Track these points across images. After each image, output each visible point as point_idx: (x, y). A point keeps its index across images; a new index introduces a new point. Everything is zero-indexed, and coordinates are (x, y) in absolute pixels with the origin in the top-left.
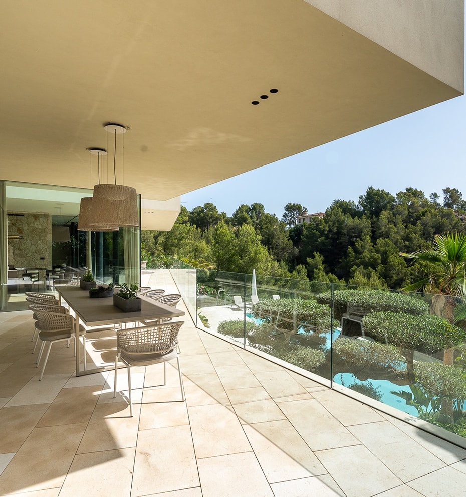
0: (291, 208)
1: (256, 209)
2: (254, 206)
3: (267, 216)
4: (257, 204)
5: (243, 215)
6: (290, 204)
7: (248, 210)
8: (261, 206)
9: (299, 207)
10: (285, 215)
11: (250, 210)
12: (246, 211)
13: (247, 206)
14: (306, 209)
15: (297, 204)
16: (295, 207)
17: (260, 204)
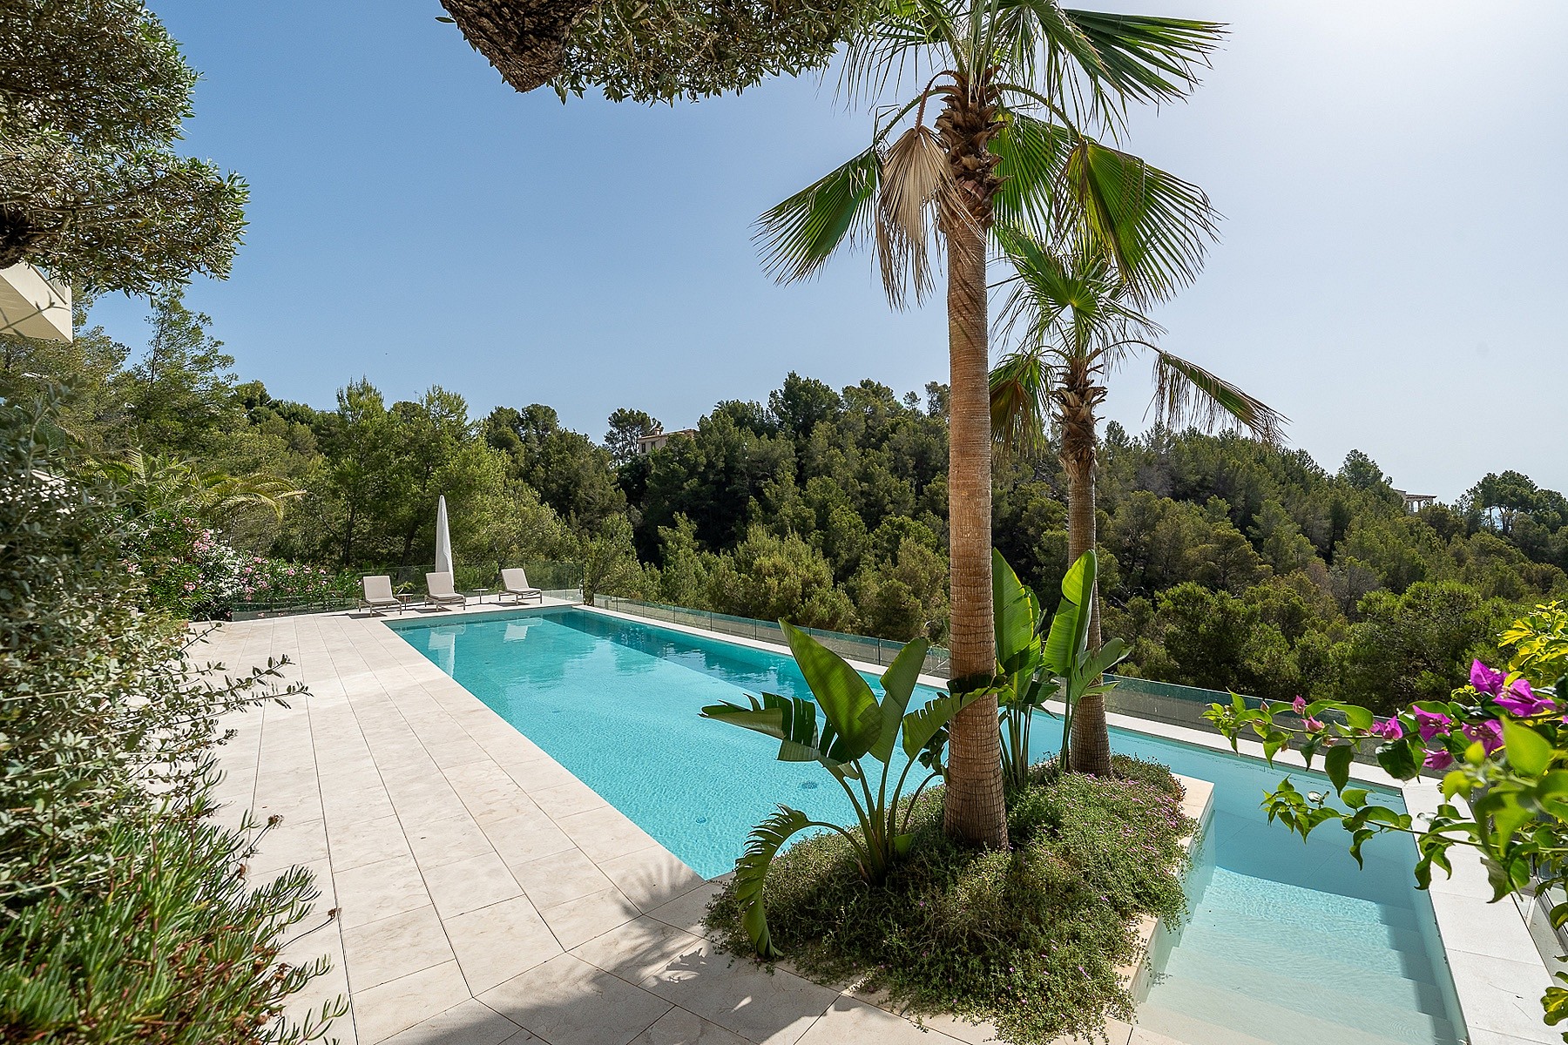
0: (624, 421)
1: (539, 418)
2: (530, 412)
3: (562, 436)
4: (541, 407)
5: (502, 433)
6: (622, 411)
7: (516, 422)
8: (550, 414)
9: (643, 420)
10: (610, 438)
11: (521, 421)
12: (511, 424)
13: (512, 411)
14: (660, 423)
15: (639, 413)
16: (633, 418)
17: (547, 409)
